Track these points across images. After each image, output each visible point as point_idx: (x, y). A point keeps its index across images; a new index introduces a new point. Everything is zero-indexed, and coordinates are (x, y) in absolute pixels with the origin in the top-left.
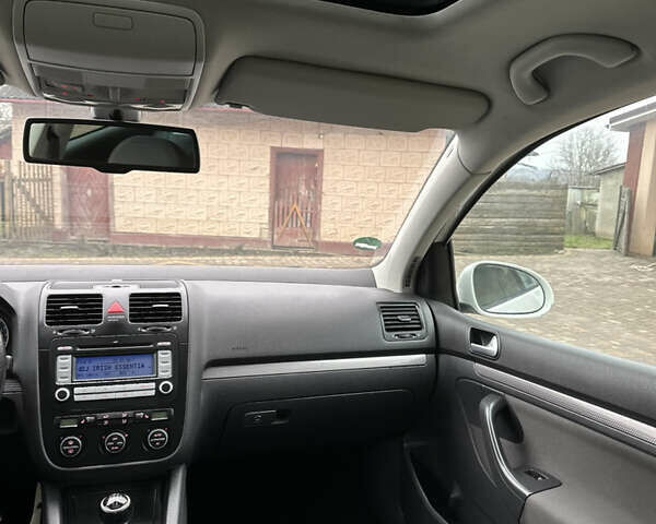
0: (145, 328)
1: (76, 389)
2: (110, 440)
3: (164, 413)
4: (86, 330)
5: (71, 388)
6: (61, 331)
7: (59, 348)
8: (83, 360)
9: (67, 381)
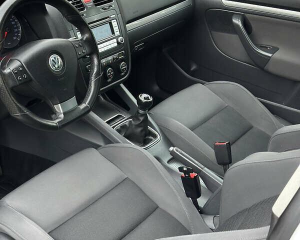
0: (103, 9)
2: (109, 73)
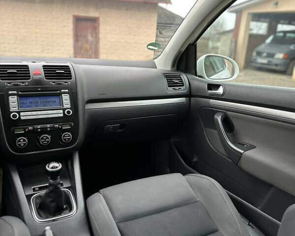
0: (54, 83)
1: (21, 113)
3: (69, 125)
4: (23, 83)
5: (19, 113)
6: (9, 83)
7: (10, 92)
8: (23, 98)
9: (16, 109)
